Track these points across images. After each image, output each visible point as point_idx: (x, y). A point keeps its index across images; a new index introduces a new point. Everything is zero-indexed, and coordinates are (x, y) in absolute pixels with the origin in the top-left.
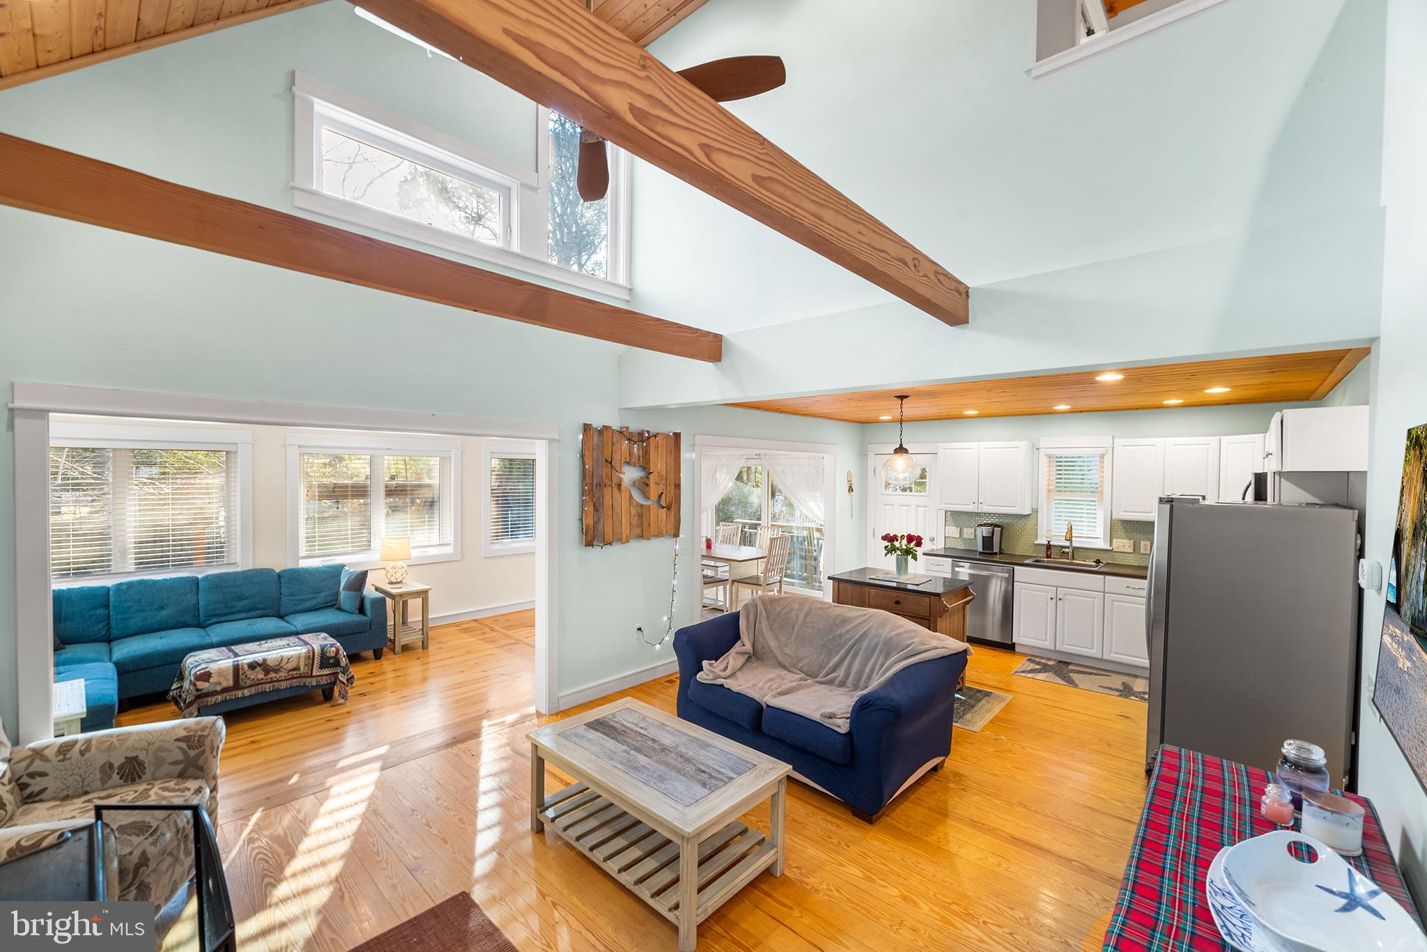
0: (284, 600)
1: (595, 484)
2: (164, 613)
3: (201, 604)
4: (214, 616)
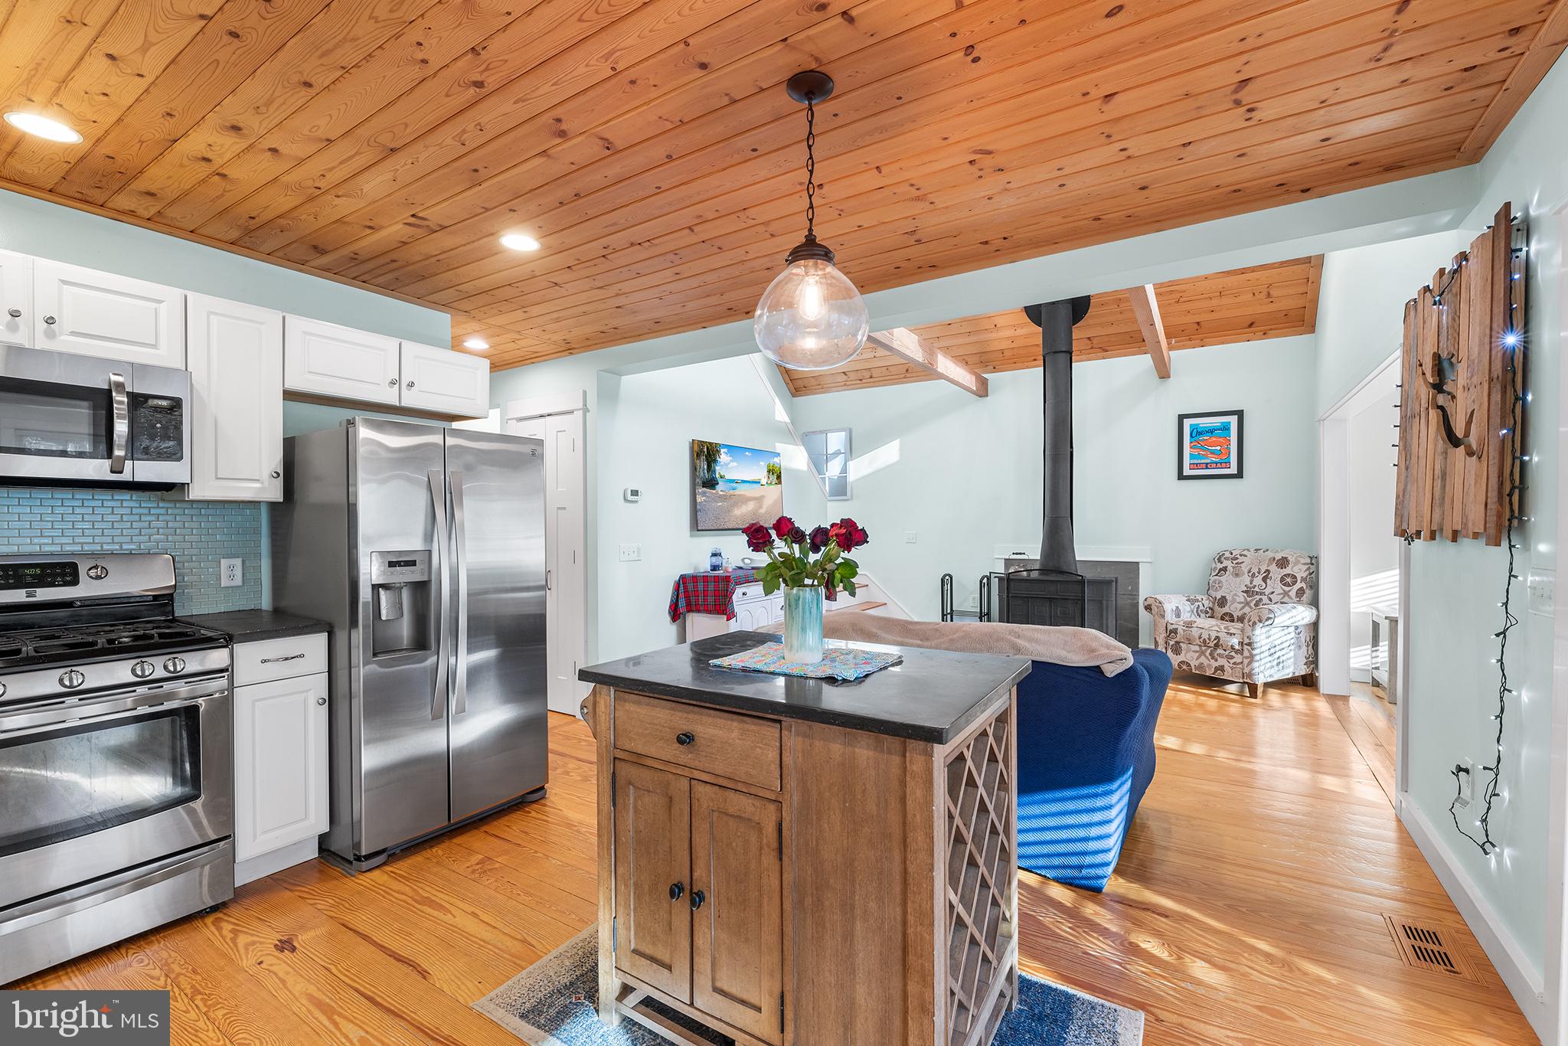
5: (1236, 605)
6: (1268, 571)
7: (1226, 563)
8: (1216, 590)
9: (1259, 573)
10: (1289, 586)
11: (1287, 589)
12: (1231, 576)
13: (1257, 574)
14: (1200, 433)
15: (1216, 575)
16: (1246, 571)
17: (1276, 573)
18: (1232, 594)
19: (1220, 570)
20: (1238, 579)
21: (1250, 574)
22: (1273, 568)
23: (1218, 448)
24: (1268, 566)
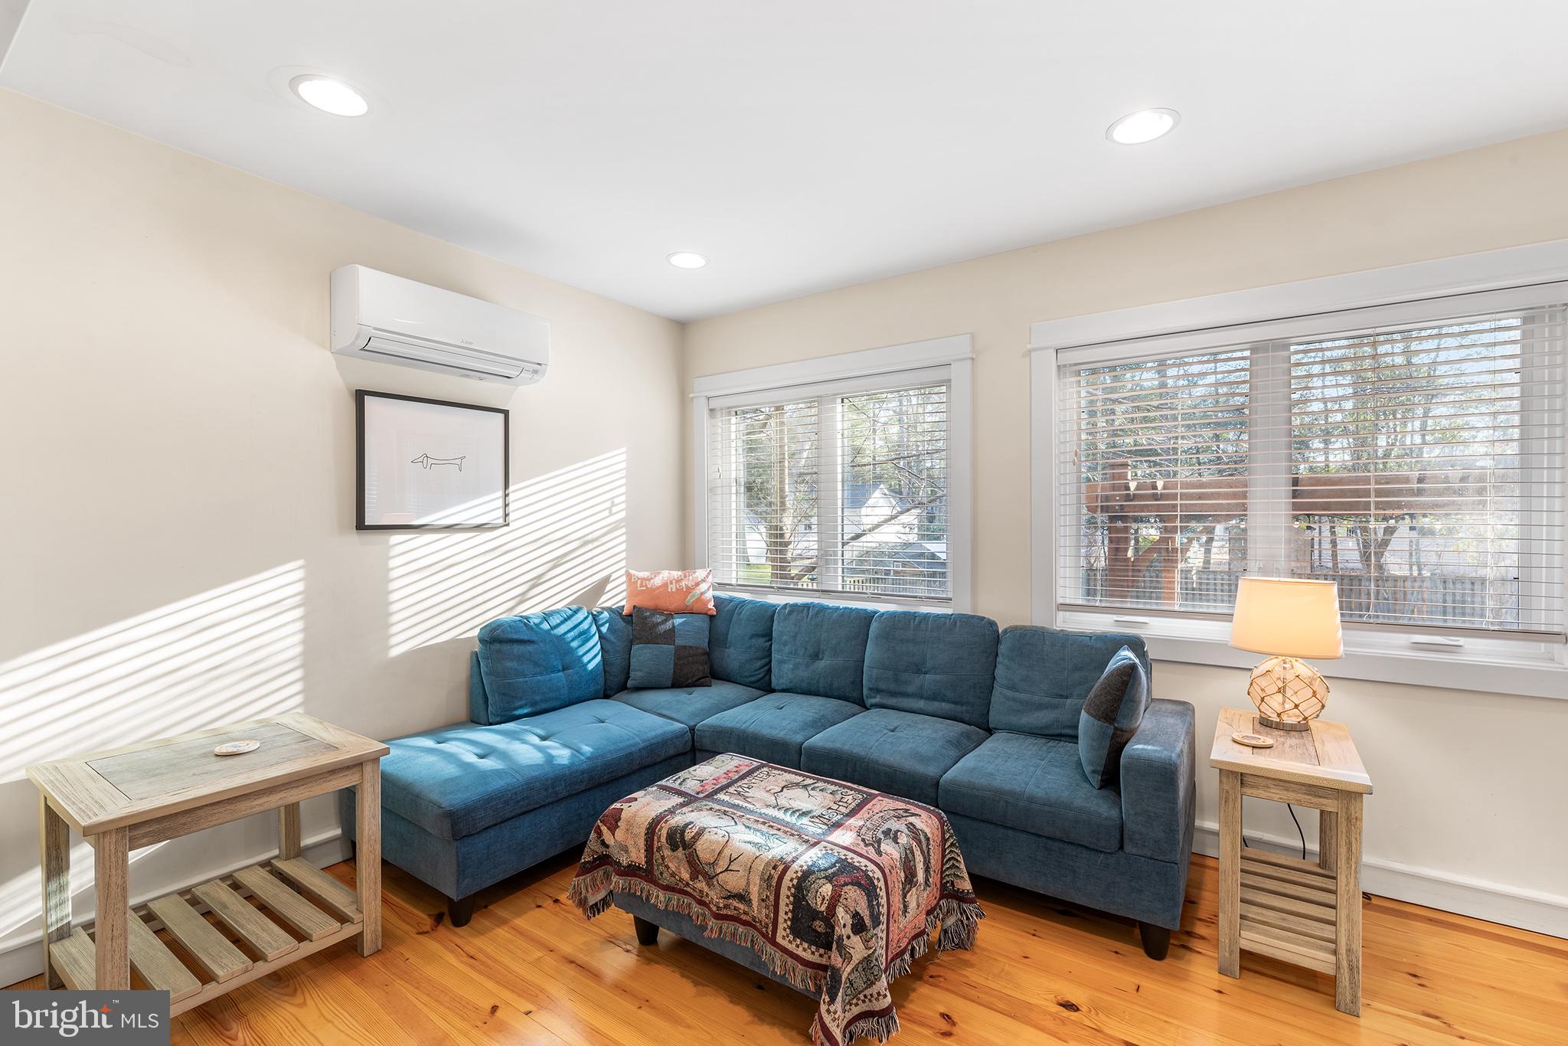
0: (997, 694)
2: (822, 664)
3: (866, 664)
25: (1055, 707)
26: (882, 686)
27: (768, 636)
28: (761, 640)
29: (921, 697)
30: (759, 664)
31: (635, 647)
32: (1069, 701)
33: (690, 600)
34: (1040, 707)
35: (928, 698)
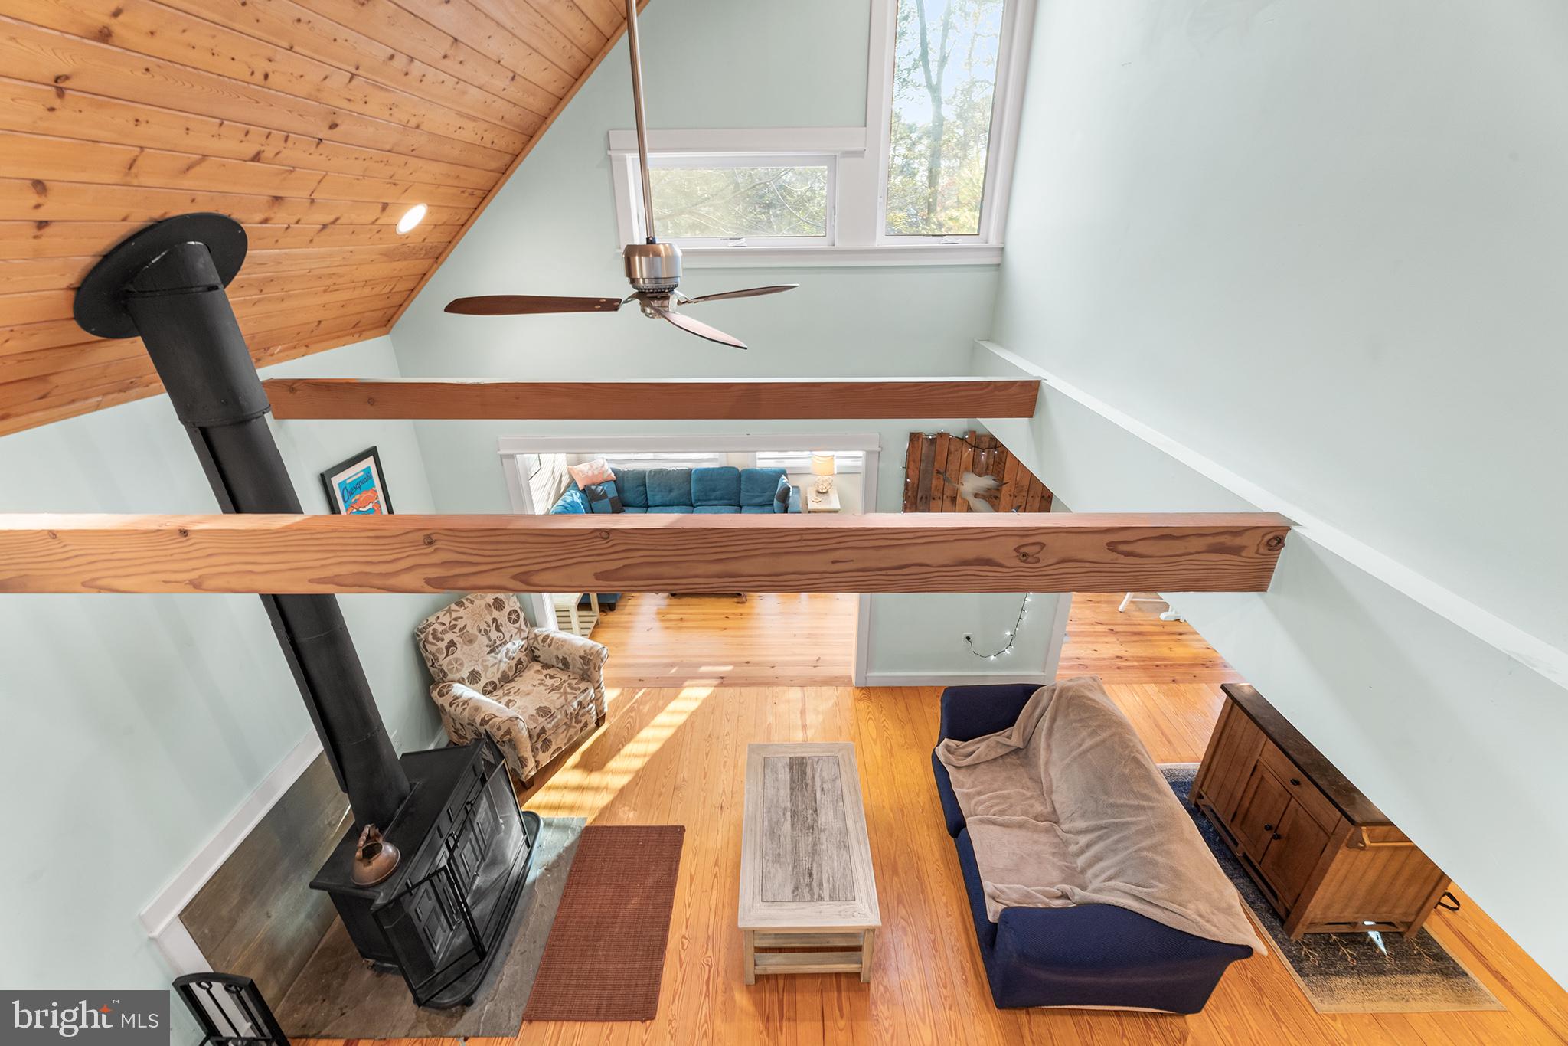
0: (743, 494)
1: (919, 497)
2: (673, 494)
3: (692, 491)
4: (699, 500)
5: (491, 670)
6: (494, 620)
7: (448, 637)
8: (458, 670)
9: (489, 626)
10: (517, 621)
11: (517, 625)
12: (465, 647)
13: (488, 629)
14: (351, 493)
15: (447, 655)
16: (476, 632)
17: (502, 616)
18: (479, 663)
19: (447, 648)
20: (475, 645)
21: (482, 632)
22: (496, 614)
23: (370, 506)
24: (491, 615)
25: (760, 496)
26: (701, 498)
27: (645, 485)
28: (641, 488)
29: (716, 500)
30: (643, 497)
31: (592, 505)
32: (766, 494)
33: (605, 476)
34: (758, 497)
35: (718, 500)
